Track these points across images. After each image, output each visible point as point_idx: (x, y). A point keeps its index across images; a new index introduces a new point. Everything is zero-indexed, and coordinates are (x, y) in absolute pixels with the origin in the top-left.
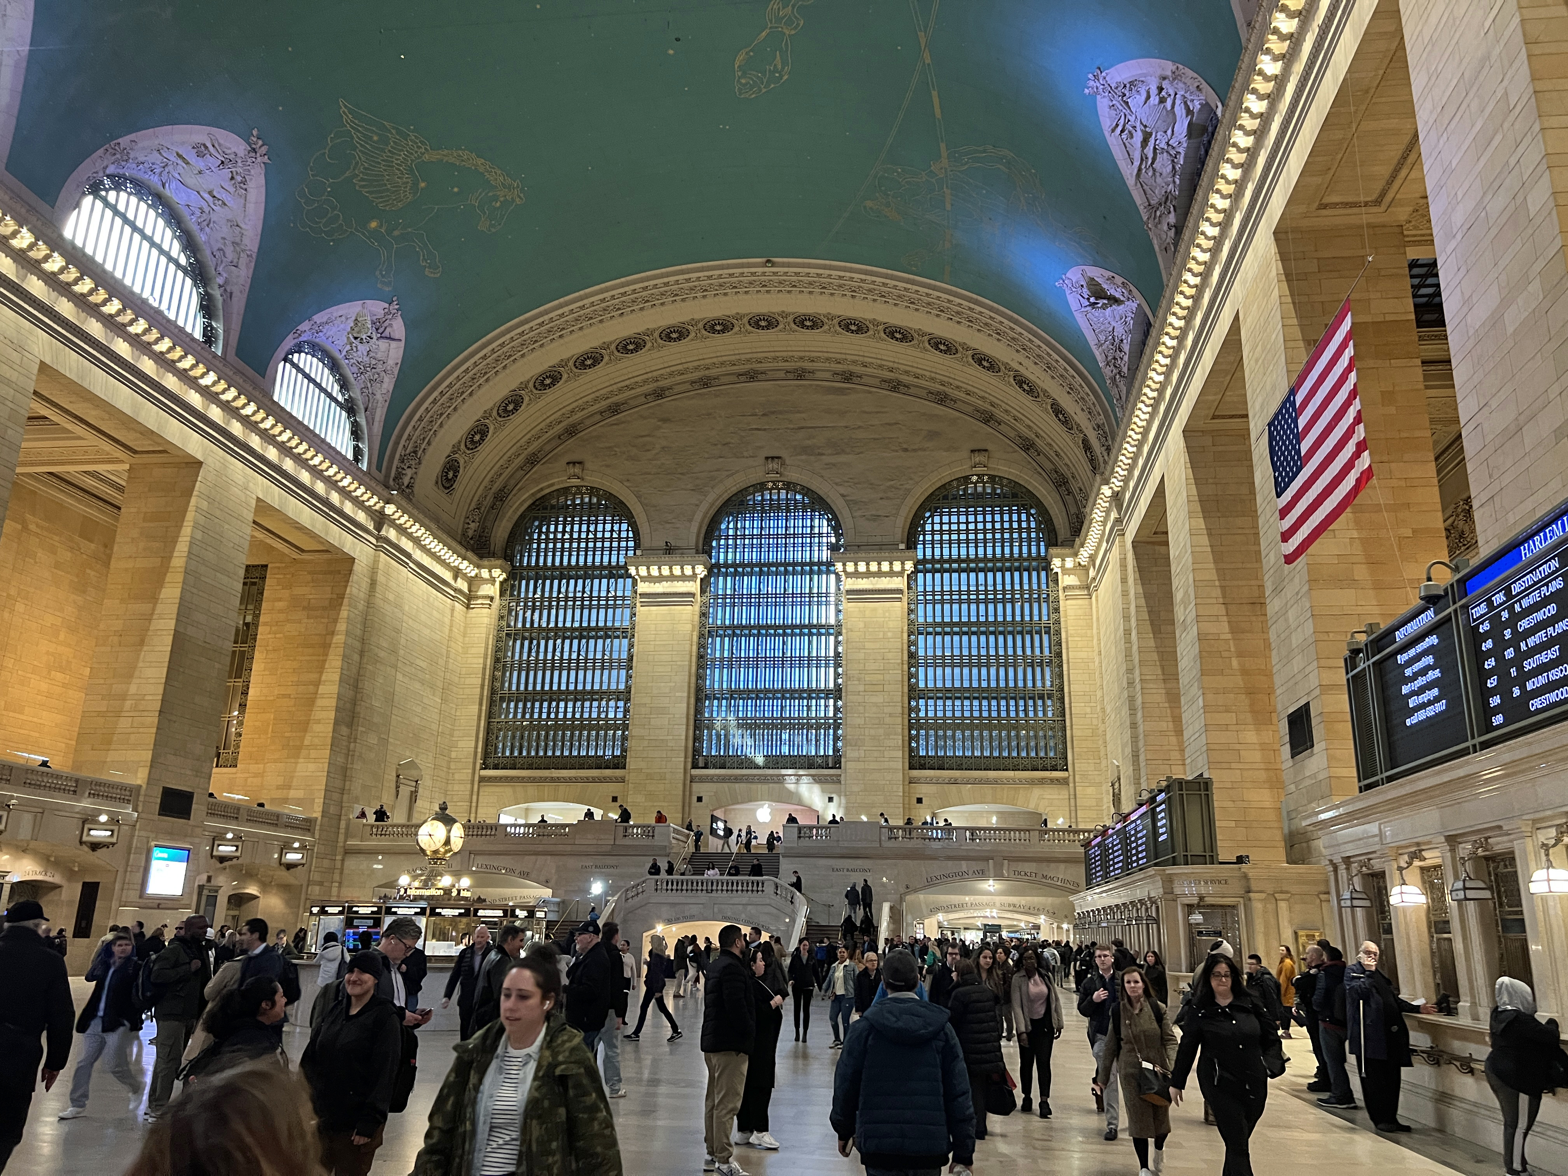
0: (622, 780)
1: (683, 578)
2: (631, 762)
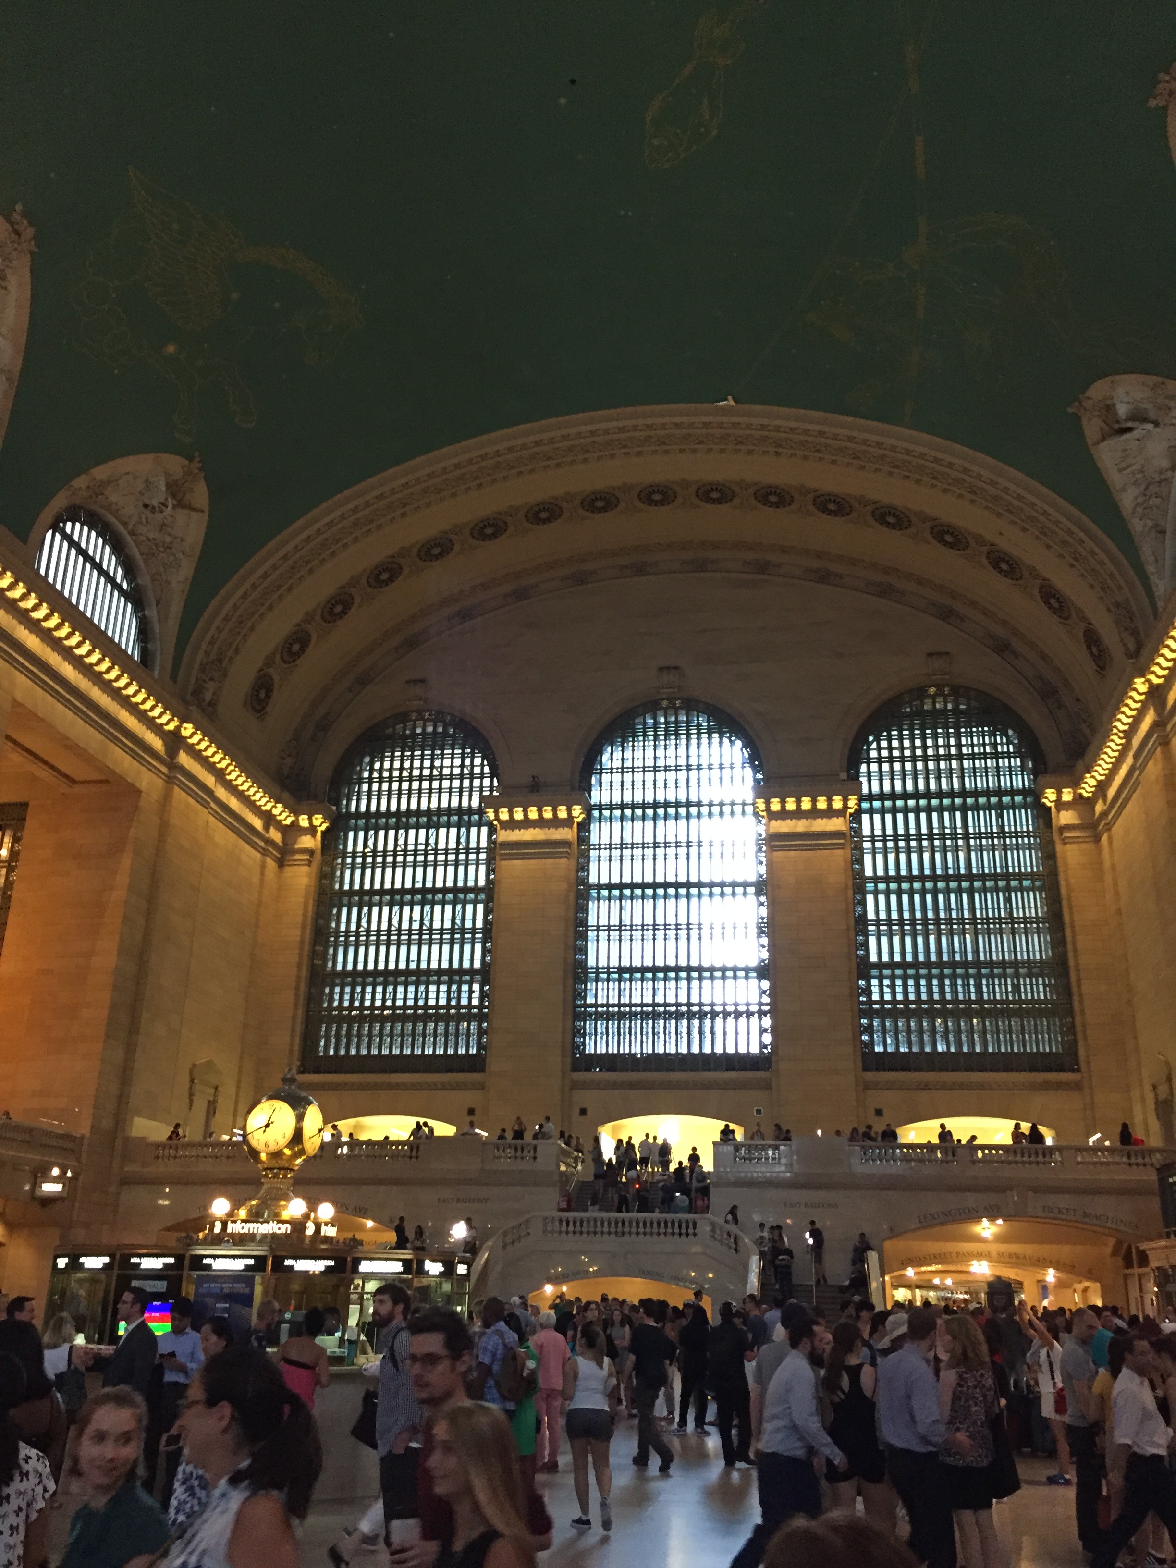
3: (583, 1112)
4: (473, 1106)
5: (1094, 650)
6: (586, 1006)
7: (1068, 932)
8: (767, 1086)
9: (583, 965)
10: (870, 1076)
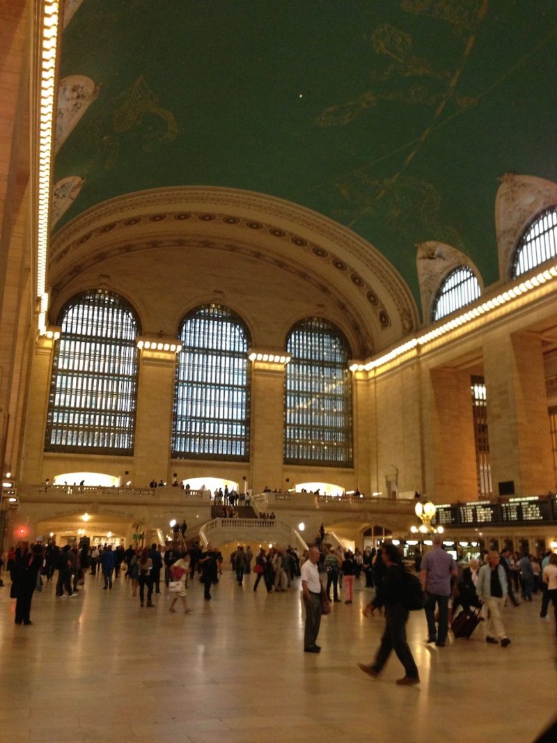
0: (131, 462)
1: (169, 352)
2: (138, 453)
3: (175, 475)
4: (127, 470)
5: (383, 319)
6: (176, 431)
7: (355, 418)
8: (248, 468)
9: (176, 414)
10: (286, 466)
